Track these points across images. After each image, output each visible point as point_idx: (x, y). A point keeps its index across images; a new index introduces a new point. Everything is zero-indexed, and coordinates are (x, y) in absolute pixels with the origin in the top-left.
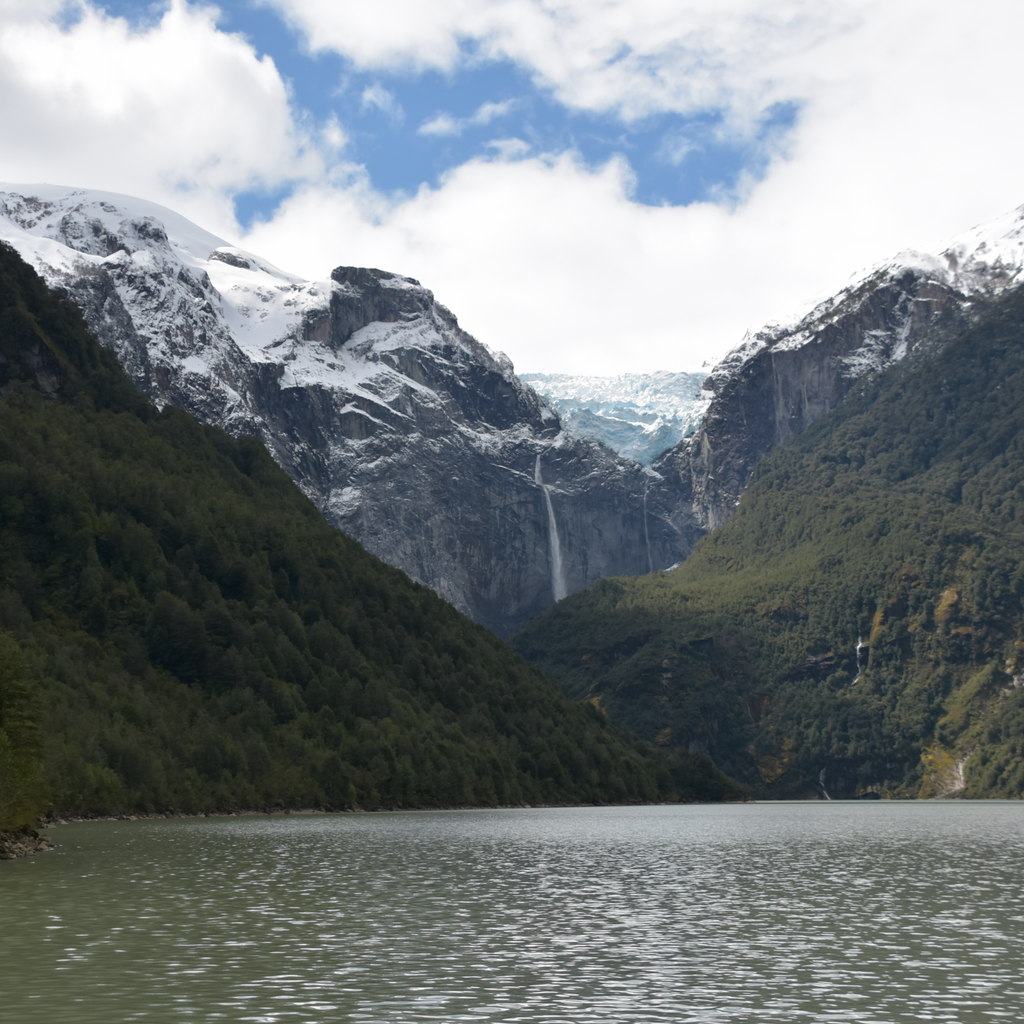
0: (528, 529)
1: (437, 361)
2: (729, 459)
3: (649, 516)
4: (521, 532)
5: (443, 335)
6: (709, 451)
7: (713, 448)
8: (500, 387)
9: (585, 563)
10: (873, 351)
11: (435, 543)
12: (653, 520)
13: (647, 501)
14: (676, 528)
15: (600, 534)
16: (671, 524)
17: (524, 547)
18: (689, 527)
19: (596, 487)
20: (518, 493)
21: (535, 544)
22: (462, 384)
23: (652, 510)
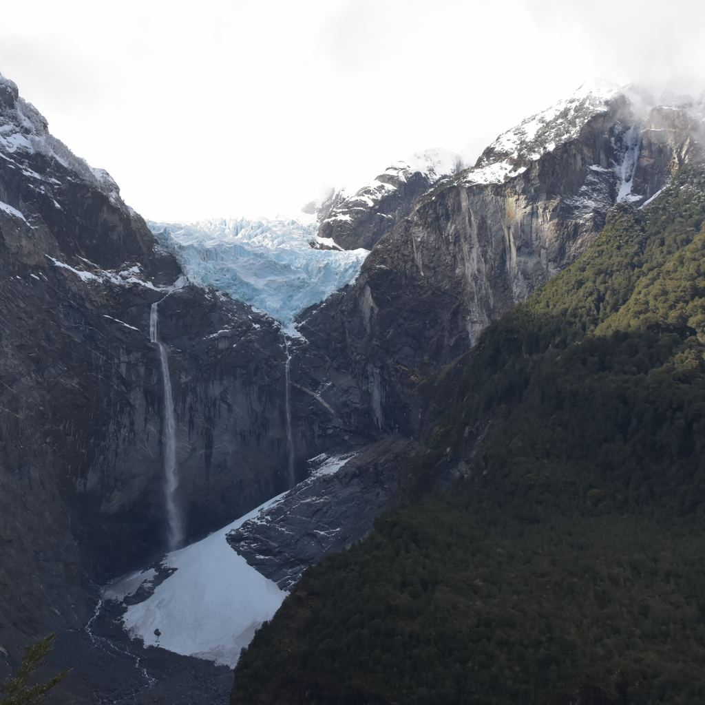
0: (137, 398)
1: (25, 173)
2: (401, 321)
3: (293, 388)
4: (129, 404)
5: (32, 141)
6: (372, 309)
7: (378, 305)
8: (105, 214)
9: (209, 445)
10: (599, 191)
11: (21, 416)
12: (297, 394)
13: (291, 370)
14: (326, 405)
15: (230, 409)
16: (321, 400)
17: (132, 423)
18: (345, 404)
19: (228, 349)
20: (128, 352)
21: (146, 420)
22: (57, 205)
23: (297, 382)
